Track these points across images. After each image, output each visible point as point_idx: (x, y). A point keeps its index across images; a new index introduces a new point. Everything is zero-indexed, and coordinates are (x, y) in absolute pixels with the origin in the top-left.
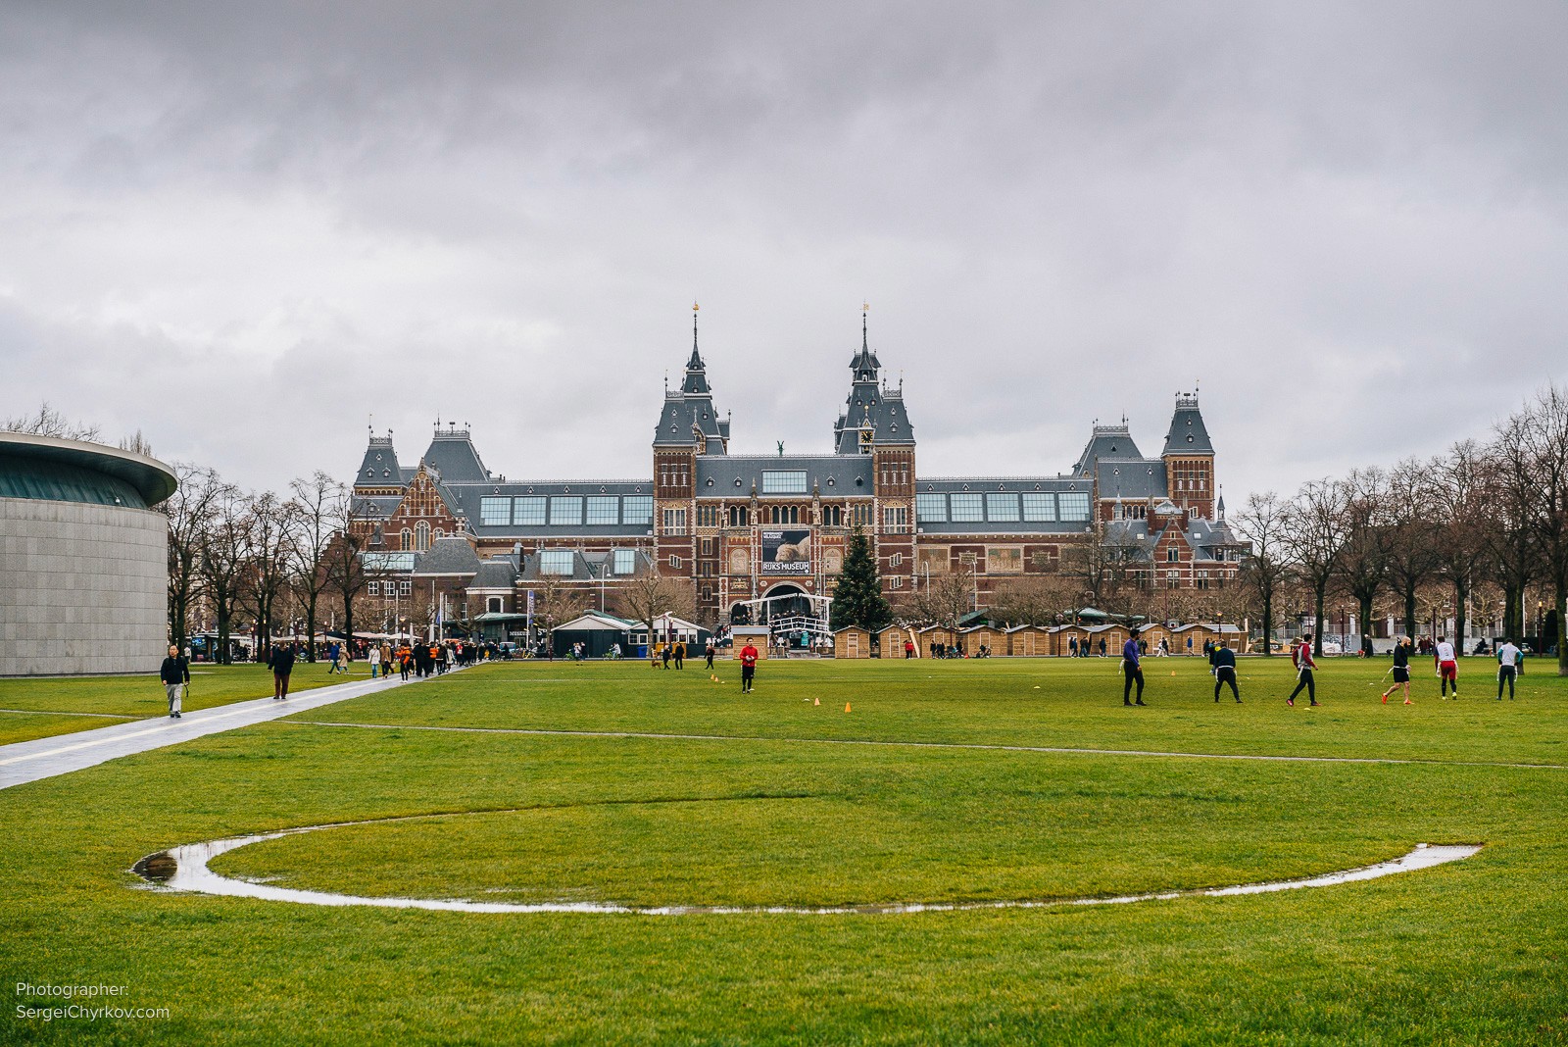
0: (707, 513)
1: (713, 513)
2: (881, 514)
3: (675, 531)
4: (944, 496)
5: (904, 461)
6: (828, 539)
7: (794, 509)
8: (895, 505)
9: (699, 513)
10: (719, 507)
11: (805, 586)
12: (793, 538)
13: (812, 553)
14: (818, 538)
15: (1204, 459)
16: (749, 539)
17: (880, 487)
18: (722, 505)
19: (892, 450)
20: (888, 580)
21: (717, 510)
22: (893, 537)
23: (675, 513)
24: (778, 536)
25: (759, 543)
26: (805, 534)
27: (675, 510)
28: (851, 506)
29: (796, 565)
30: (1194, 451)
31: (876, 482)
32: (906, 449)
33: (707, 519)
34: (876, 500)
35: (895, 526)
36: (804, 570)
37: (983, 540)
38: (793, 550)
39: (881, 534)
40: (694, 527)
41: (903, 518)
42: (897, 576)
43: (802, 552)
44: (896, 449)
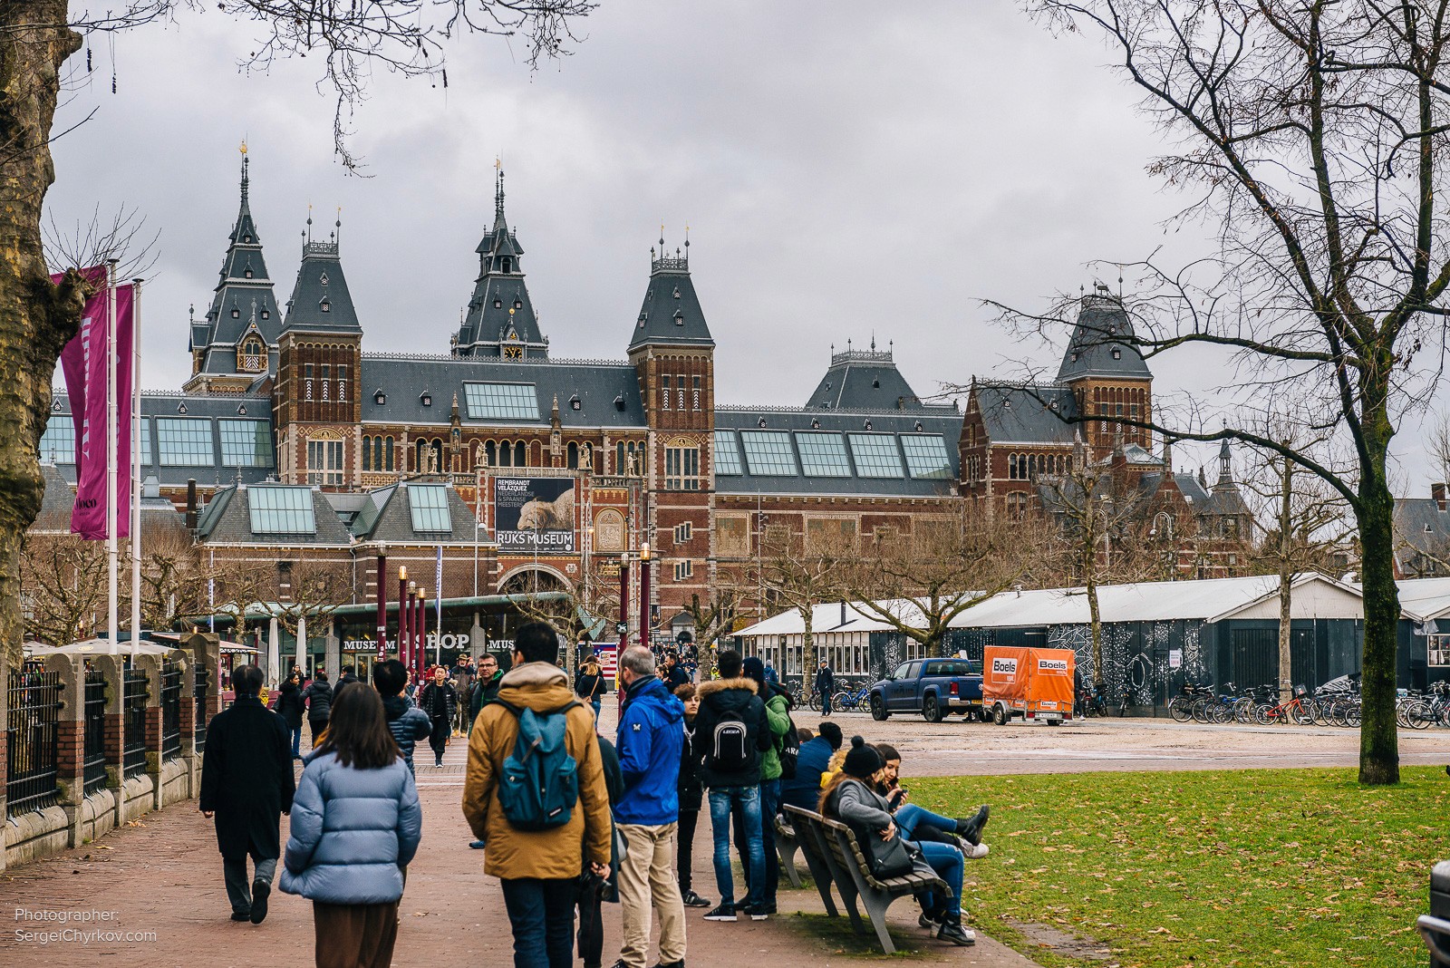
0: (378, 447)
1: (390, 448)
2: (659, 457)
3: (325, 477)
4: (731, 434)
5: (696, 372)
6: (602, 494)
7: (521, 446)
8: (681, 443)
9: (366, 448)
10: (399, 439)
11: (565, 573)
12: (546, 490)
13: (578, 516)
14: (586, 491)
15: (1138, 386)
16: (473, 492)
17: (659, 414)
18: (404, 435)
19: (678, 353)
20: (672, 566)
21: (396, 444)
22: (679, 496)
23: (326, 446)
24: (522, 486)
25: (492, 498)
26: (567, 484)
27: (326, 441)
28: (612, 444)
29: (551, 537)
30: (1123, 373)
31: (653, 405)
32: (700, 354)
33: (378, 460)
34: (653, 435)
35: (683, 477)
36: (563, 545)
37: (800, 504)
38: (547, 512)
39: (660, 491)
40: (358, 471)
41: (695, 465)
42: (684, 560)
43: (560, 514)
44: (685, 353)
